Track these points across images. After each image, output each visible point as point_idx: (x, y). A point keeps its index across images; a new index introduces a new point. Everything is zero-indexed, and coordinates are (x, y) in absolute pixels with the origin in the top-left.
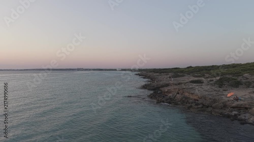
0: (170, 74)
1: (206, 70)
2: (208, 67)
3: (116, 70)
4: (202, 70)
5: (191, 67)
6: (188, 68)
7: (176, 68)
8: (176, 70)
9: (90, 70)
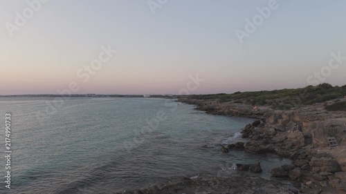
0: (217, 100)
1: (255, 96)
2: (258, 92)
3: (142, 96)
4: (250, 96)
5: (239, 93)
6: (236, 93)
7: (222, 94)
8: (223, 96)
9: (105, 96)
